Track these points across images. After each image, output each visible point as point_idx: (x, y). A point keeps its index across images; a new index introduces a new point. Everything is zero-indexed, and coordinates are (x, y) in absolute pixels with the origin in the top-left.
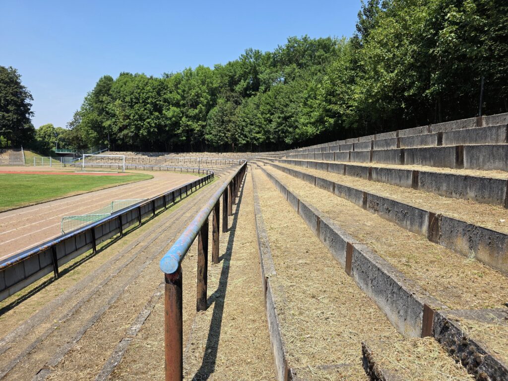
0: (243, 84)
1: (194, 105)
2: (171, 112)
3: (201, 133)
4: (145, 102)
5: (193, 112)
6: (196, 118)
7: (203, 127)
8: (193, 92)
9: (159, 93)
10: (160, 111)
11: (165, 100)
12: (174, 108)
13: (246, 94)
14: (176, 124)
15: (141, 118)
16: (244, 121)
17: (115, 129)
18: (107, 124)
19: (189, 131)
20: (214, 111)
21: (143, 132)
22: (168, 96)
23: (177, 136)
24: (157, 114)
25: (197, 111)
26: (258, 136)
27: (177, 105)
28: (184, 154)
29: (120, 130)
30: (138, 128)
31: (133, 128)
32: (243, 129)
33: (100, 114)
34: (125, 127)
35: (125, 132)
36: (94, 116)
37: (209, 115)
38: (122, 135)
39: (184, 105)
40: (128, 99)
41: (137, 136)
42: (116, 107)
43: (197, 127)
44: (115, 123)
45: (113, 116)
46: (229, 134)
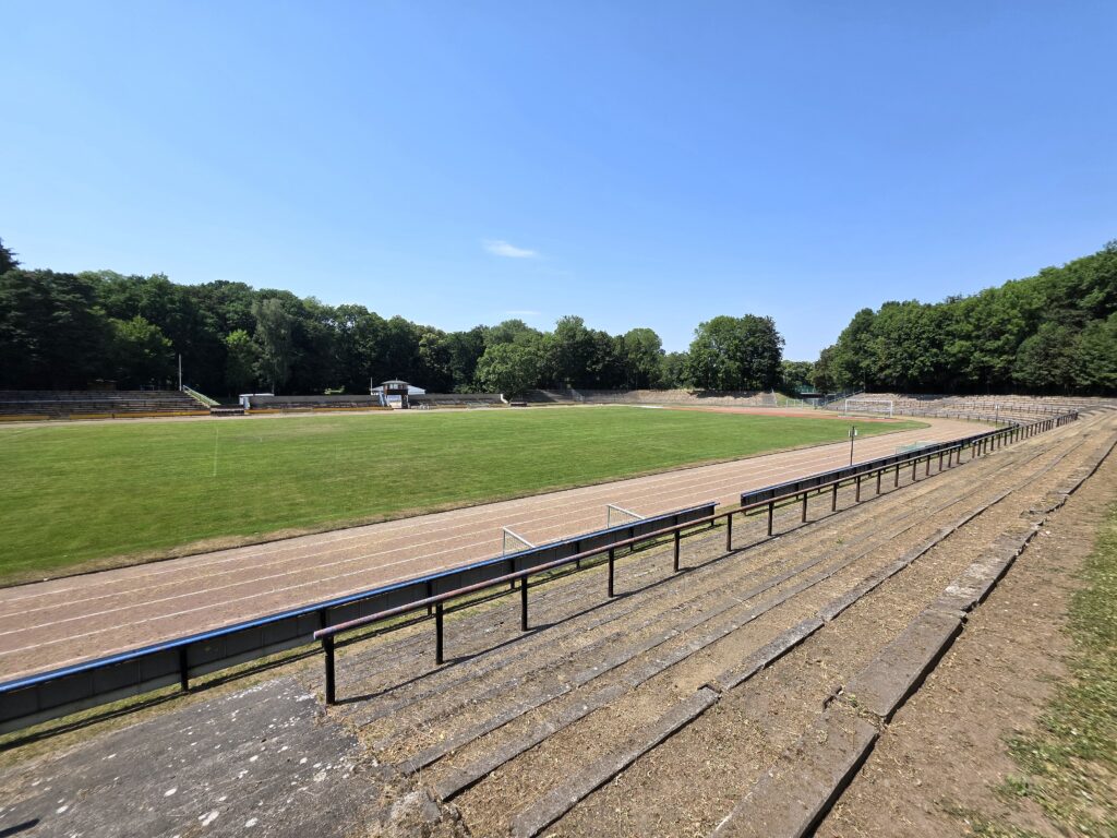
1: (996, 335)
2: (956, 347)
3: (1006, 370)
5: (992, 345)
6: (999, 352)
7: (1010, 362)
8: (994, 321)
9: (939, 326)
10: (940, 347)
11: (949, 334)
12: (962, 342)
13: (1102, 311)
14: (965, 361)
15: (912, 356)
16: (1088, 354)
17: (874, 369)
18: (863, 364)
19: (985, 370)
20: (1028, 343)
21: (913, 372)
22: (953, 327)
23: (966, 374)
24: (936, 350)
25: (1000, 343)
27: (968, 337)
28: (975, 398)
29: (882, 369)
30: (906, 368)
31: (899, 368)
32: (1084, 365)
33: (856, 353)
34: (888, 366)
35: (887, 372)
36: (849, 356)
37: (1022, 346)
38: (882, 375)
39: (978, 337)
40: (894, 335)
41: (903, 376)
42: (877, 345)
43: (998, 363)
44: (874, 362)
45: (873, 354)
46: (1058, 372)
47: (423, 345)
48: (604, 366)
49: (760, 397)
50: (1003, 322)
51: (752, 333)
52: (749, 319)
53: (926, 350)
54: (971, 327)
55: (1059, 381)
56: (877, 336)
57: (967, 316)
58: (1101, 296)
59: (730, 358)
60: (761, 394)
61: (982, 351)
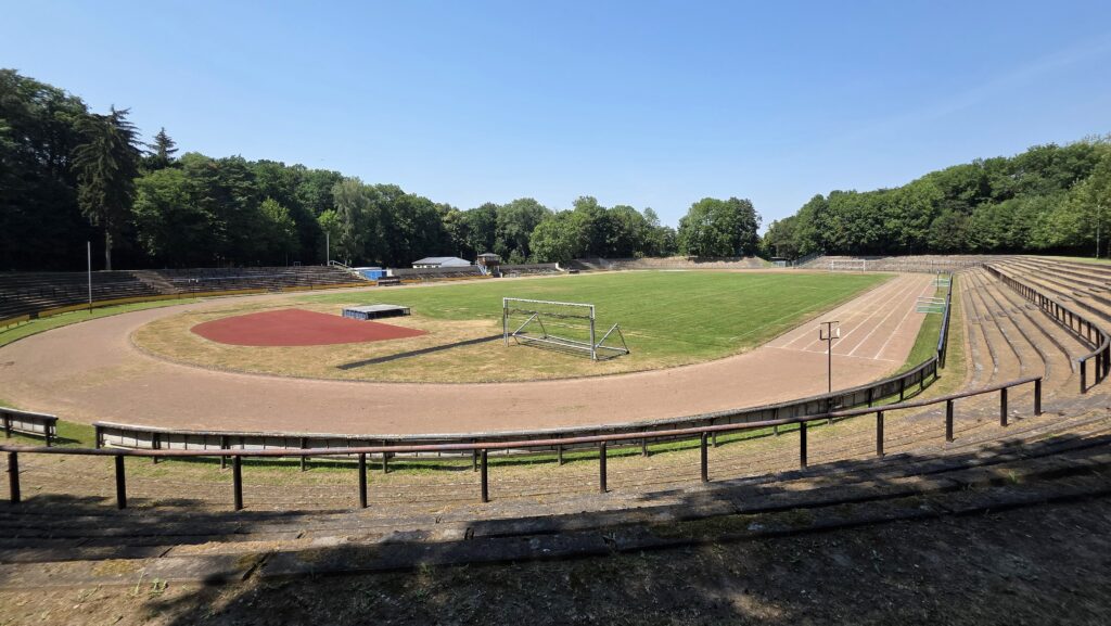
0: (970, 192)
1: (917, 217)
2: (891, 224)
3: (923, 239)
4: (866, 218)
5: (915, 222)
6: (919, 227)
7: (927, 234)
8: (915, 206)
9: (879, 209)
10: (882, 225)
11: (886, 215)
12: (896, 221)
13: (973, 202)
14: (898, 233)
15: (862, 230)
17: (833, 238)
18: (825, 235)
19: (910, 238)
20: (937, 221)
21: (864, 241)
22: (889, 210)
23: (901, 242)
24: (878, 226)
25: (920, 221)
26: (994, 241)
27: (898, 217)
29: (838, 239)
30: (857, 237)
31: (853, 238)
32: (974, 235)
33: (818, 228)
34: (843, 237)
35: (843, 241)
36: (813, 230)
37: (933, 223)
38: (838, 243)
39: (905, 217)
40: (848, 215)
41: (855, 244)
42: (835, 222)
43: (919, 234)
44: (833, 234)
45: (831, 228)
46: (957, 240)
47: (447, 222)
48: (620, 238)
49: (745, 261)
50: (920, 208)
51: (738, 212)
52: (734, 200)
53: (872, 226)
54: (900, 211)
55: (958, 246)
56: (834, 216)
57: (897, 203)
58: (973, 193)
59: (723, 232)
60: (745, 258)
61: (909, 226)
